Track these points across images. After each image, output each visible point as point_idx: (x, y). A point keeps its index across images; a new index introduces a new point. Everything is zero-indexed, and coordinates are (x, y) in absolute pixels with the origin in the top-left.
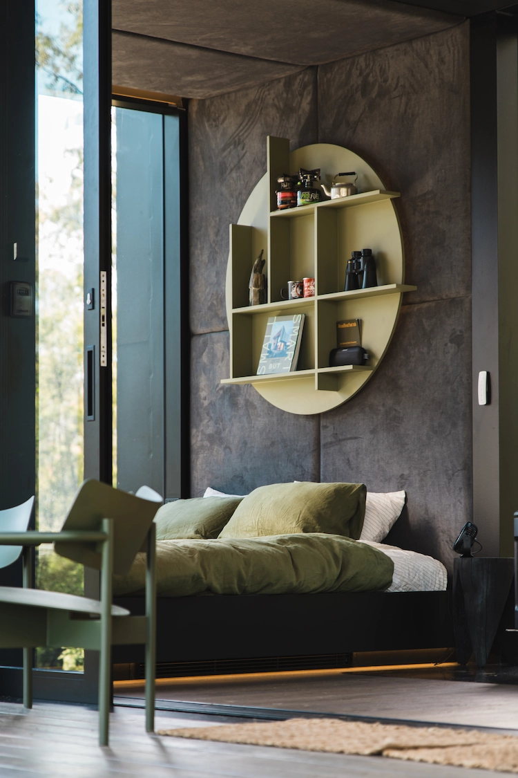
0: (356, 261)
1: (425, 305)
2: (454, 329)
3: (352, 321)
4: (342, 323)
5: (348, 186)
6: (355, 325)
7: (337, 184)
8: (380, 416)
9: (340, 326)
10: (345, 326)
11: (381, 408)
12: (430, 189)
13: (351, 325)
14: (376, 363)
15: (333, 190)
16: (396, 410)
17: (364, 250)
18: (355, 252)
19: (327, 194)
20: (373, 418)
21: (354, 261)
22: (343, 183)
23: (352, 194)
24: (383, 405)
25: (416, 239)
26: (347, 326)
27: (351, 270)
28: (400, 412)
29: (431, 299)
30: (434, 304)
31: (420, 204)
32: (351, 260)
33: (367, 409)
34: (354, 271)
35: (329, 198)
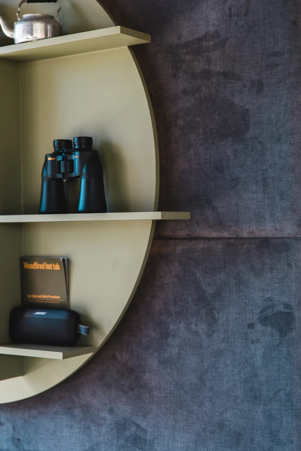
0: (64, 159)
1: (201, 245)
2: (270, 299)
3: (51, 260)
4: (30, 259)
5: (46, 19)
6: (57, 267)
7: (25, 16)
8: (104, 430)
9: (27, 266)
10: (36, 266)
11: (105, 415)
12: (212, 29)
13: (49, 267)
14: (99, 340)
15: (19, 27)
16: (138, 426)
17: (80, 139)
18: (60, 141)
19: (7, 33)
20: (89, 428)
21: (59, 158)
22: (37, 15)
23: (54, 35)
24: (111, 411)
25: (181, 122)
26: (42, 267)
27: (53, 174)
28: (146, 431)
29: (215, 235)
30: (220, 246)
31: (188, 57)
32: (52, 155)
33: (77, 412)
34: (60, 176)
35: (11, 41)
